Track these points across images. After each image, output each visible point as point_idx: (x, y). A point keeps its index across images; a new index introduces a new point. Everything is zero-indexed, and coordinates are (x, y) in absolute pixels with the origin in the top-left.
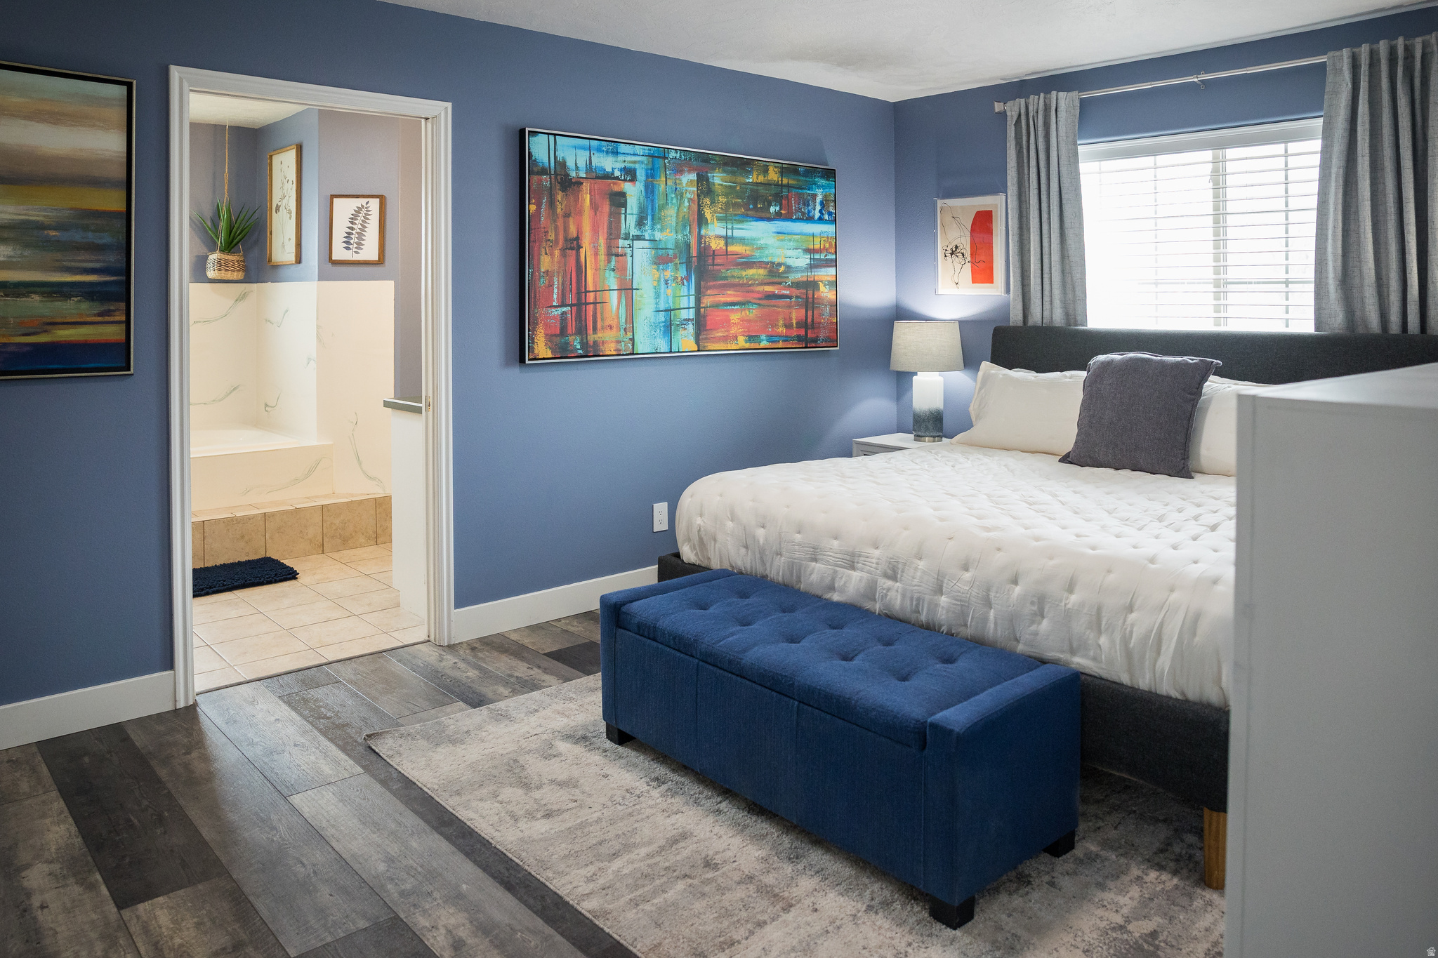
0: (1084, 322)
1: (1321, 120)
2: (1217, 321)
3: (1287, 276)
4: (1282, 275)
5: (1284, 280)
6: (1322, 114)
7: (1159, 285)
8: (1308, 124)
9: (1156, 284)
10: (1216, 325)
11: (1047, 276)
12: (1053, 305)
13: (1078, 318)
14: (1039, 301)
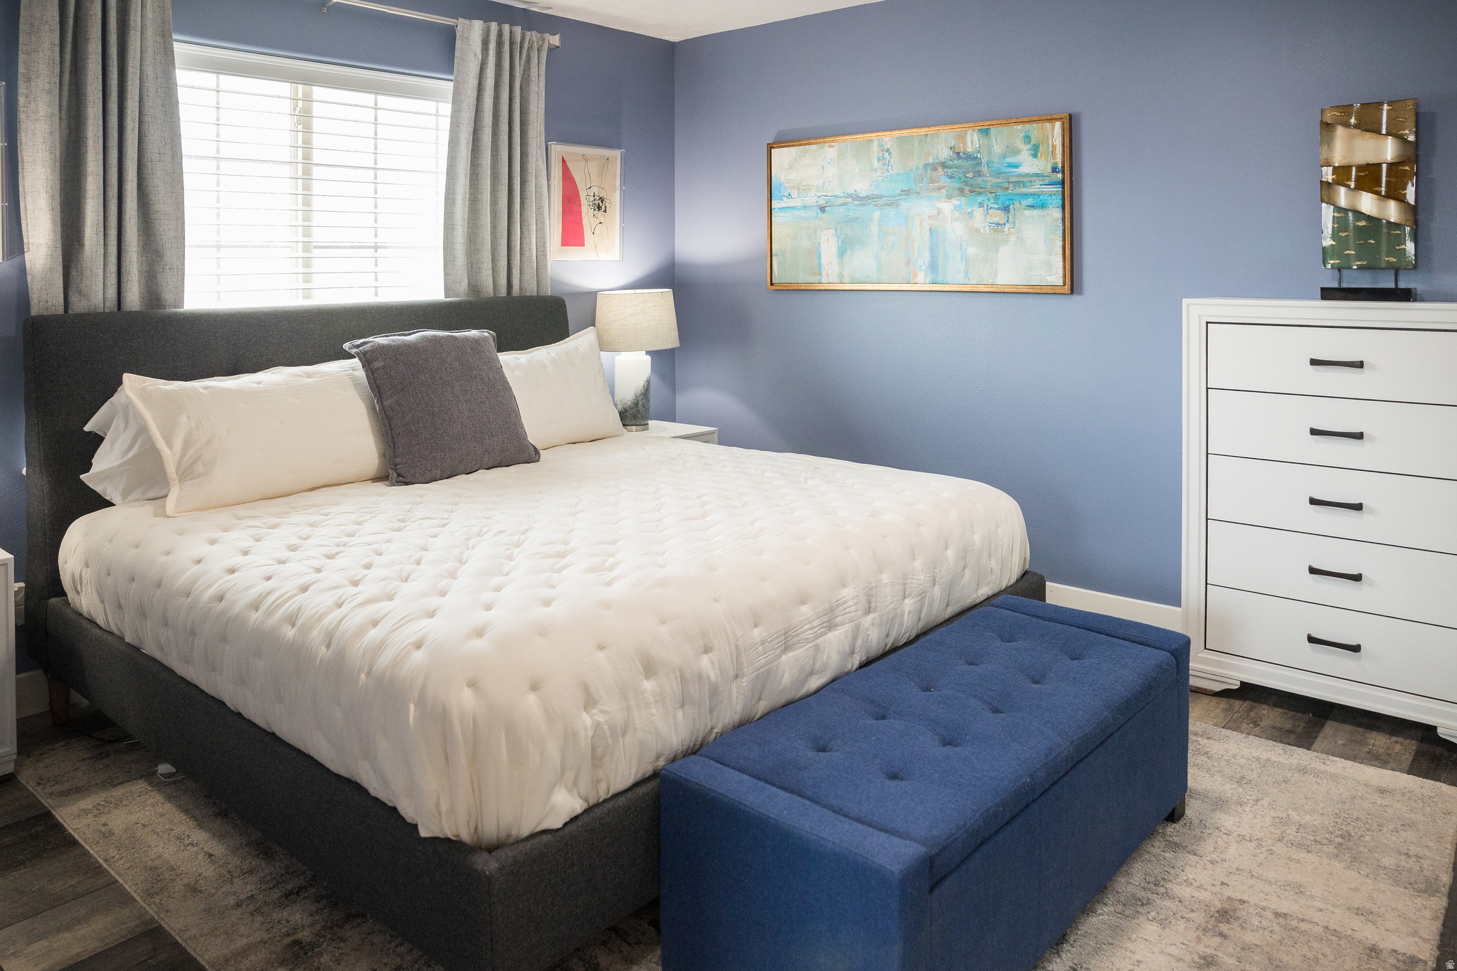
0: (179, 301)
1: (452, 84)
2: (307, 293)
3: (376, 240)
4: (368, 238)
5: (373, 244)
6: (452, 78)
7: (221, 249)
8: (440, 85)
9: (218, 247)
10: (307, 297)
11: (113, 232)
12: (124, 278)
13: (168, 296)
14: (101, 273)
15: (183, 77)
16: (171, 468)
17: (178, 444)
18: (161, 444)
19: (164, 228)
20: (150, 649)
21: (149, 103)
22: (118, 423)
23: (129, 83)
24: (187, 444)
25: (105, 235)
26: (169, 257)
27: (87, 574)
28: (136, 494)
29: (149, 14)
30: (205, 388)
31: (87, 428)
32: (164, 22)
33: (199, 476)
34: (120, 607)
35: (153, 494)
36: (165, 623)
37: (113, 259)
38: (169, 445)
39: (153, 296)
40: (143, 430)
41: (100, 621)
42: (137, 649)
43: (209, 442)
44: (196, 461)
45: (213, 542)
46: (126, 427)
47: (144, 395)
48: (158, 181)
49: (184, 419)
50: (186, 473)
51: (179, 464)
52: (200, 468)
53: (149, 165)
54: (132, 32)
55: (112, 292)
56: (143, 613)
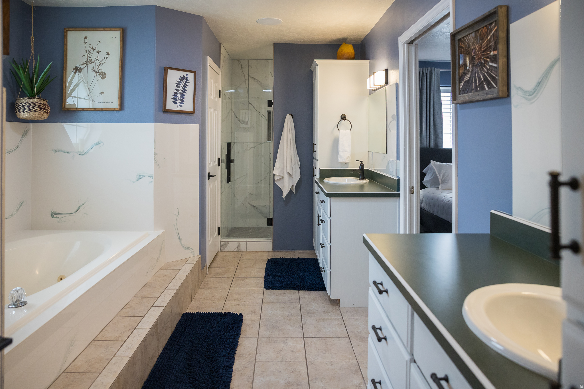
0: (442, 145)
11: (428, 130)
12: (430, 140)
13: (439, 145)
14: (426, 139)
15: (442, 94)
16: (440, 181)
17: (442, 175)
18: (438, 175)
19: (439, 129)
20: (436, 214)
21: (435, 102)
22: (429, 171)
23: (431, 98)
24: (443, 176)
25: (427, 131)
26: (440, 135)
27: (424, 199)
28: (433, 186)
29: (435, 82)
30: (447, 165)
31: (423, 172)
32: (438, 83)
33: (446, 183)
34: (430, 205)
35: (436, 186)
36: (439, 207)
37: (428, 136)
38: (440, 176)
39: (436, 144)
40: (435, 173)
41: (426, 209)
42: (433, 214)
43: (448, 176)
44: (445, 180)
45: (448, 194)
46: (431, 171)
47: (435, 165)
48: (437, 119)
49: (443, 171)
50: (443, 182)
51: (441, 181)
52: (446, 181)
53: (435, 115)
54: (432, 87)
55: (428, 143)
56: (434, 206)
